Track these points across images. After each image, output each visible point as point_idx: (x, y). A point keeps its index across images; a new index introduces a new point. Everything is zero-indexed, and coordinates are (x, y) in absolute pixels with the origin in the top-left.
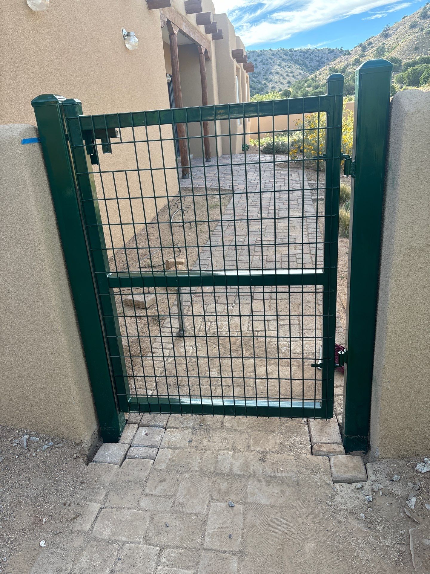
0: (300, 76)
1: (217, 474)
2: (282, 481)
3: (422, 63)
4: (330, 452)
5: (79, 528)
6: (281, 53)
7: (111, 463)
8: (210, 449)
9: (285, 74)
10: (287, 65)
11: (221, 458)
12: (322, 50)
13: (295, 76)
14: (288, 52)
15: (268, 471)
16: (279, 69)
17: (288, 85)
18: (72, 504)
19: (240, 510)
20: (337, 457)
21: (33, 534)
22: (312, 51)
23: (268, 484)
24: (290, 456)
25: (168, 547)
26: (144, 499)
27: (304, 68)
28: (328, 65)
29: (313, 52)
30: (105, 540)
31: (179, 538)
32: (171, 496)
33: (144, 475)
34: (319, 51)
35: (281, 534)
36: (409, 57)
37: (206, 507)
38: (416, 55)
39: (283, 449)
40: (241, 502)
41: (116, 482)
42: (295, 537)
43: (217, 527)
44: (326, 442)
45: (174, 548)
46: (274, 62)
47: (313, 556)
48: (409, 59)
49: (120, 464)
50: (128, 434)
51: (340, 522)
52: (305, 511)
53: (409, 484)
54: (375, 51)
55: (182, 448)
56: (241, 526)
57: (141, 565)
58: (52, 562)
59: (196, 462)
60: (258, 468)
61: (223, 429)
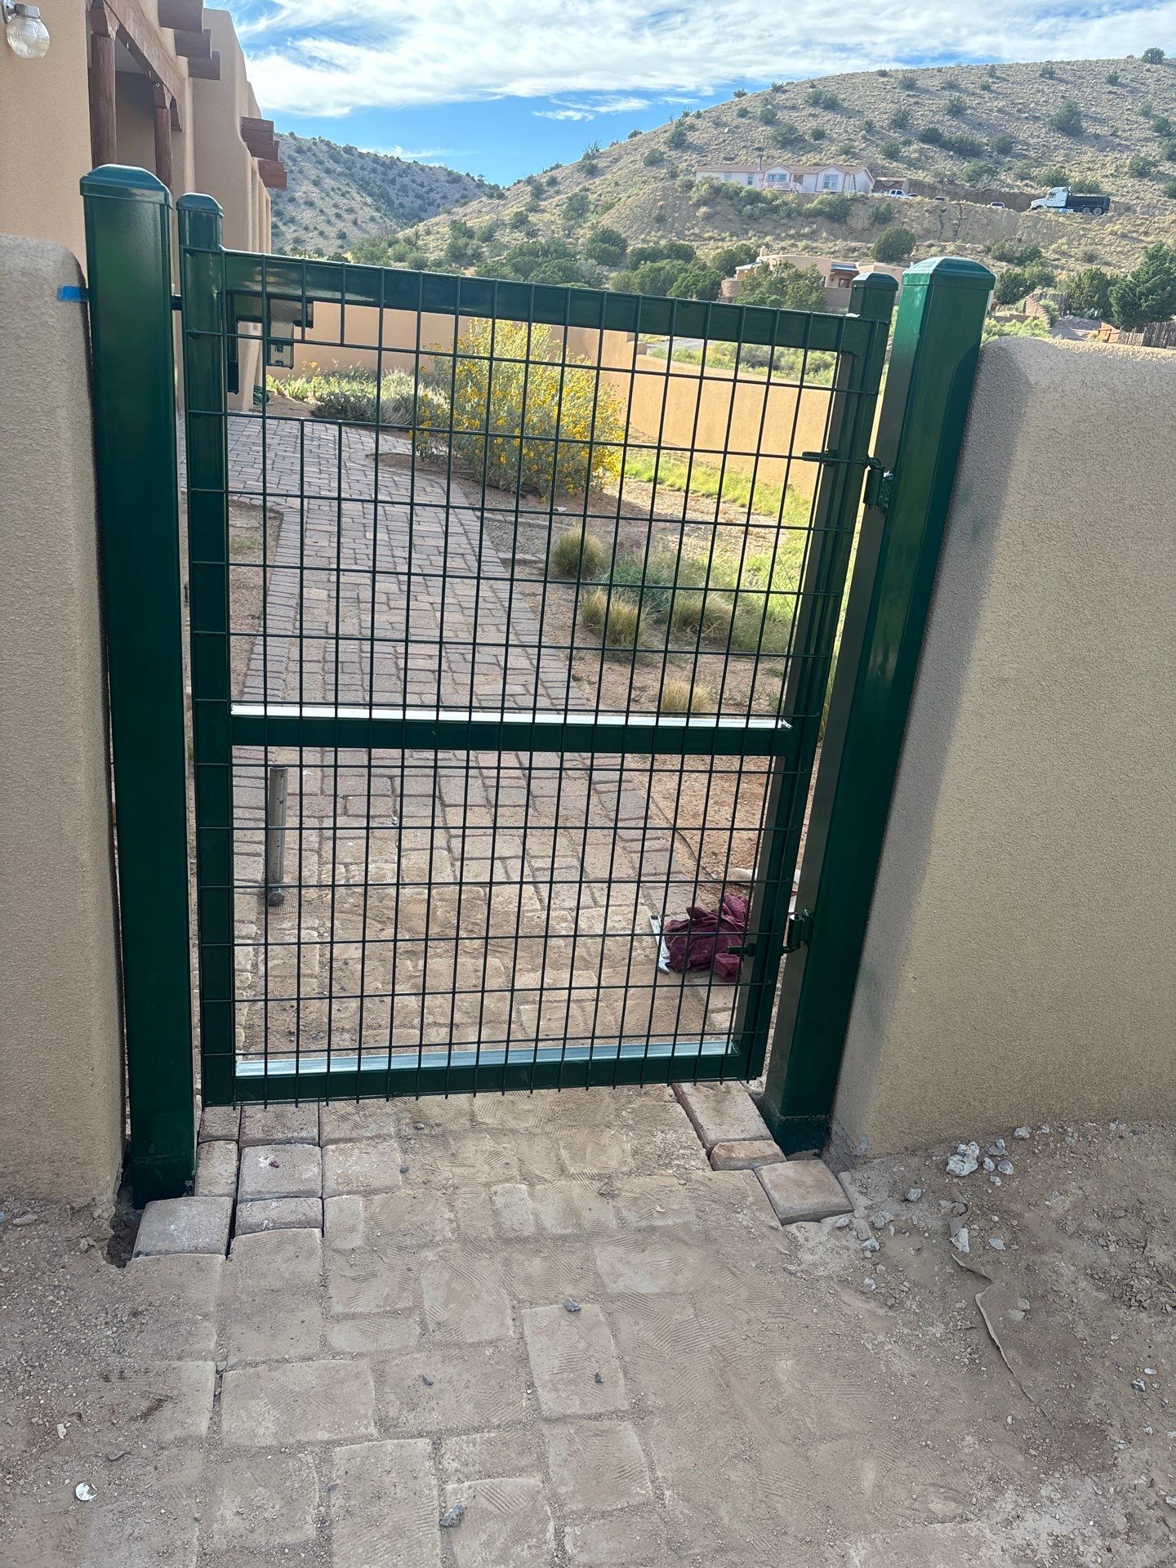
0: (372, 225)
1: (508, 1242)
2: (671, 1237)
3: (673, 256)
4: (755, 1159)
5: (178, 1432)
6: (322, 151)
7: (197, 1250)
8: (465, 1185)
9: (331, 212)
10: (339, 189)
11: (503, 1202)
12: (431, 169)
13: (359, 222)
14: (342, 153)
15: (631, 1217)
16: (315, 194)
17: (340, 242)
18: (128, 1374)
19: (597, 1316)
20: (772, 1168)
21: (42, 1472)
22: (404, 166)
23: (641, 1247)
24: (666, 1178)
25: (451, 1432)
26: (336, 1329)
27: (384, 206)
28: (449, 213)
29: (407, 170)
30: (270, 1448)
31: (472, 1404)
32: (408, 1312)
33: (311, 1269)
34: (422, 169)
35: (711, 1352)
36: (643, 236)
37: (511, 1322)
38: (659, 234)
39: (645, 1164)
40: (592, 1296)
41: (238, 1298)
42: (745, 1354)
43: (556, 1363)
44: (737, 1137)
45: (467, 1432)
46: (301, 172)
47: (800, 1387)
48: (644, 241)
49: (223, 1250)
50: (217, 1170)
51: (826, 1306)
52: (744, 1293)
53: (943, 1202)
54: (564, 203)
55: (388, 1190)
56: (614, 1350)
57: (398, 1490)
58: (135, 1534)
59: (442, 1220)
60: (604, 1214)
61: (480, 1131)
